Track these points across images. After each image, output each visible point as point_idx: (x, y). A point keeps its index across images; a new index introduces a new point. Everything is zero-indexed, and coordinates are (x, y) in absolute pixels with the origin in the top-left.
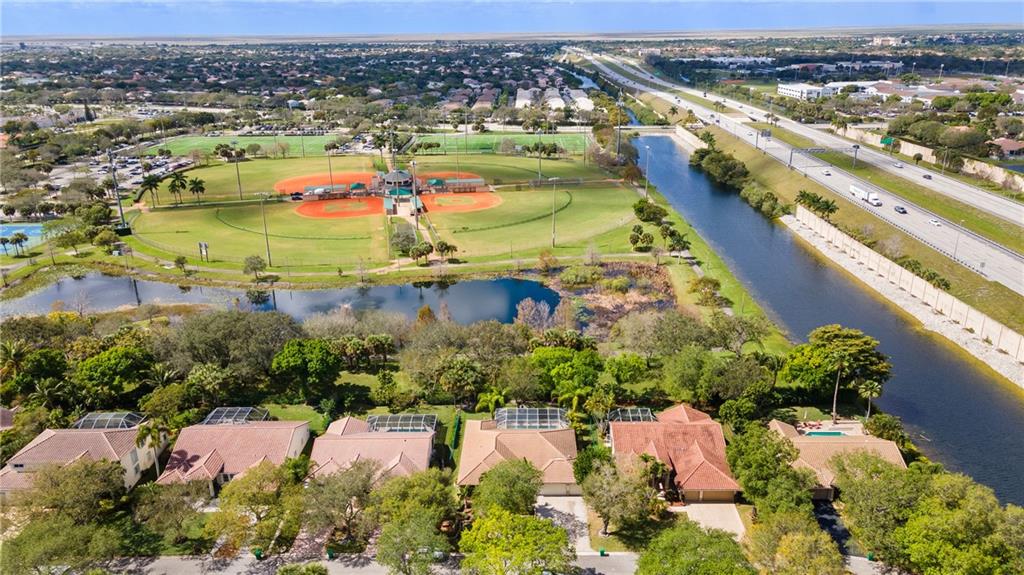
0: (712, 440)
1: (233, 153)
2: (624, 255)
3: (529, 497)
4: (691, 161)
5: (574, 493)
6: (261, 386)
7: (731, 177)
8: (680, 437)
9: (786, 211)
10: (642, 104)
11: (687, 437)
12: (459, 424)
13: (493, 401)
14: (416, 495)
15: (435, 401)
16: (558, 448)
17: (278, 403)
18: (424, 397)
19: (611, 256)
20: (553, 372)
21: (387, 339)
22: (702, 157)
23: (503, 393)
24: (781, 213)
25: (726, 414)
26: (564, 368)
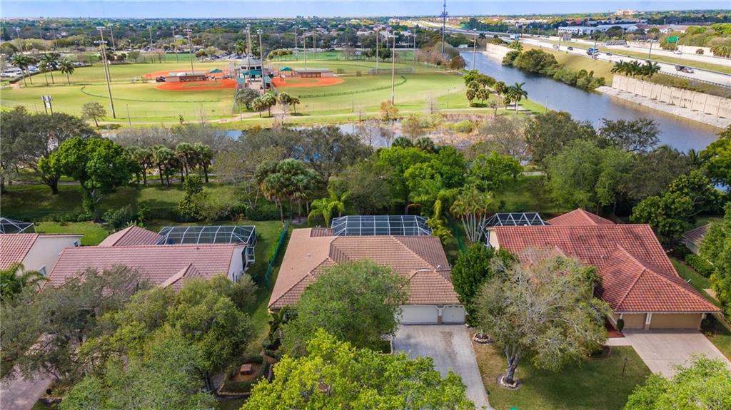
0: (642, 244)
1: (116, 57)
2: (461, 110)
3: (384, 321)
4: (504, 62)
5: (450, 321)
6: (45, 203)
7: (543, 66)
8: (595, 241)
9: (601, 82)
10: (454, 36)
11: (605, 241)
12: (285, 239)
13: (329, 208)
14: (179, 317)
15: (257, 216)
16: (422, 256)
17: (58, 221)
18: (244, 212)
19: (448, 110)
20: (407, 174)
21: (202, 149)
22: (513, 58)
23: (343, 198)
24: (597, 85)
25: (650, 213)
26: (421, 169)
